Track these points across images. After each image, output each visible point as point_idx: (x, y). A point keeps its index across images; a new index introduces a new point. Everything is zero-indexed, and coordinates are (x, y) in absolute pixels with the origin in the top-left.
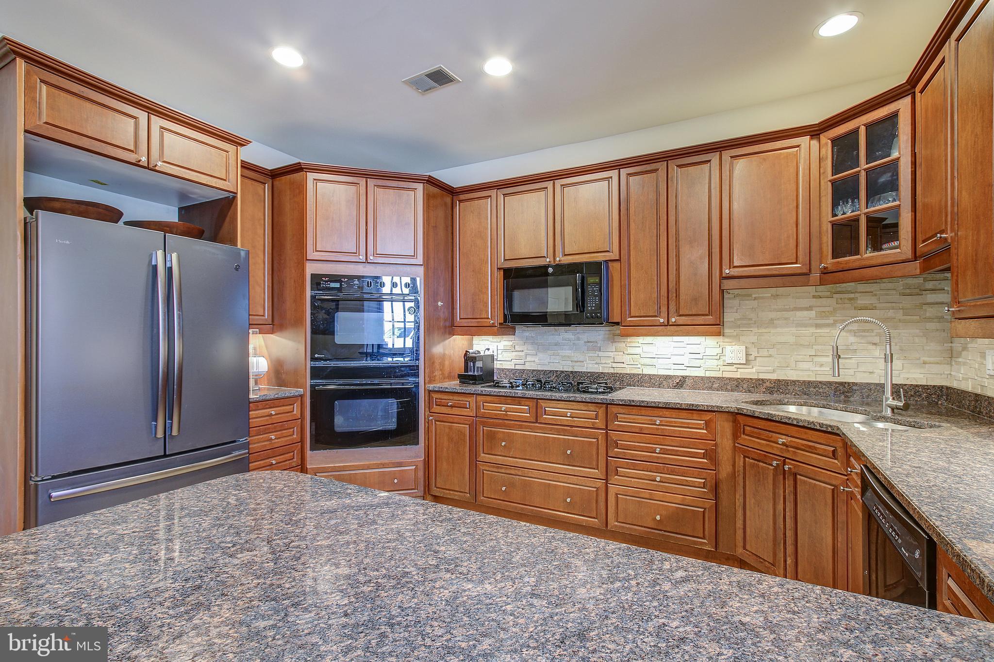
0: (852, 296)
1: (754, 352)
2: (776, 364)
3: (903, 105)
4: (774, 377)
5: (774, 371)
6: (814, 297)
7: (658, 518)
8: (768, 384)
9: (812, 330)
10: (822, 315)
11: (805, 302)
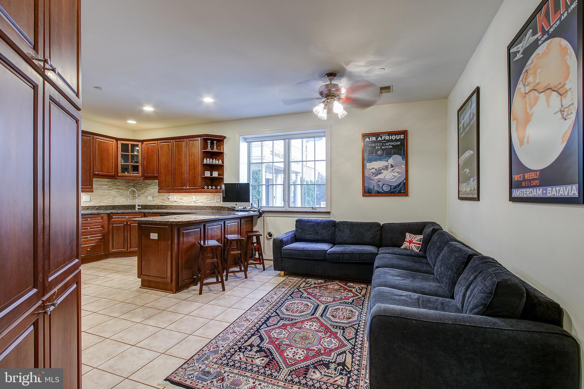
0: (116, 182)
1: (92, 198)
2: (98, 201)
3: (140, 144)
4: (98, 205)
5: (97, 204)
6: (107, 182)
7: (89, 249)
8: (96, 207)
9: (107, 191)
10: (109, 187)
11: (106, 183)
